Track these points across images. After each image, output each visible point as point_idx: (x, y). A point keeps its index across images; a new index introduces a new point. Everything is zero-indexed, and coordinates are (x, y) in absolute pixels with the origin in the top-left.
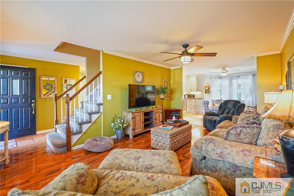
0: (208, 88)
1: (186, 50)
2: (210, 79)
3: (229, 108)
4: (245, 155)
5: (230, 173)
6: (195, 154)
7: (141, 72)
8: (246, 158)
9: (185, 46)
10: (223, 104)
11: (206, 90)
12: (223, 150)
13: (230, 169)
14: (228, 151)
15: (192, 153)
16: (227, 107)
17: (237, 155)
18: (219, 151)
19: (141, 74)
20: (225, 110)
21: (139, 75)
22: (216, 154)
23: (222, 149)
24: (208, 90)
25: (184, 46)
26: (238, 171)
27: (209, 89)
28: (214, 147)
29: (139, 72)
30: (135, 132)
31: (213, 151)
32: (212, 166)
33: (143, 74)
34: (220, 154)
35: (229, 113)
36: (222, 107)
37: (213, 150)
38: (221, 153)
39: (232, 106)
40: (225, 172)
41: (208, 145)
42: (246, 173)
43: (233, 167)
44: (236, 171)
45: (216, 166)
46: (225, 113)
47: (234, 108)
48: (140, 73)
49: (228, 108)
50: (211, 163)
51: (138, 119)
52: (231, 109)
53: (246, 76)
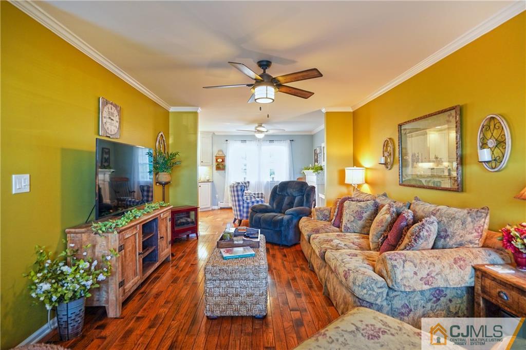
0: (221, 160)
1: (264, 72)
2: (226, 142)
3: (290, 195)
4: (460, 267)
5: (431, 307)
6: (373, 295)
7: (116, 106)
8: (462, 271)
9: (265, 63)
10: (278, 189)
11: (218, 165)
12: (430, 270)
13: (431, 299)
14: (437, 268)
15: (366, 294)
16: (286, 195)
17: (451, 270)
18: (423, 273)
19: (116, 113)
20: (283, 199)
21: (112, 114)
22: (421, 280)
23: (429, 268)
24: (223, 163)
25: (262, 63)
26: (442, 299)
27: (223, 161)
28: (416, 267)
29: (112, 104)
30: (124, 290)
31: (415, 276)
32: (403, 306)
33: (120, 112)
34: (426, 278)
35: (293, 203)
36: (277, 194)
37: (415, 273)
38: (428, 275)
39: (298, 191)
40: (424, 307)
41: (404, 267)
42: (453, 297)
43: (434, 294)
44: (439, 299)
45: (408, 304)
46: (295, 204)
47: (301, 194)
48: (114, 108)
49: (288, 195)
50: (400, 302)
51: (130, 248)
52: (296, 197)
53: (282, 142)
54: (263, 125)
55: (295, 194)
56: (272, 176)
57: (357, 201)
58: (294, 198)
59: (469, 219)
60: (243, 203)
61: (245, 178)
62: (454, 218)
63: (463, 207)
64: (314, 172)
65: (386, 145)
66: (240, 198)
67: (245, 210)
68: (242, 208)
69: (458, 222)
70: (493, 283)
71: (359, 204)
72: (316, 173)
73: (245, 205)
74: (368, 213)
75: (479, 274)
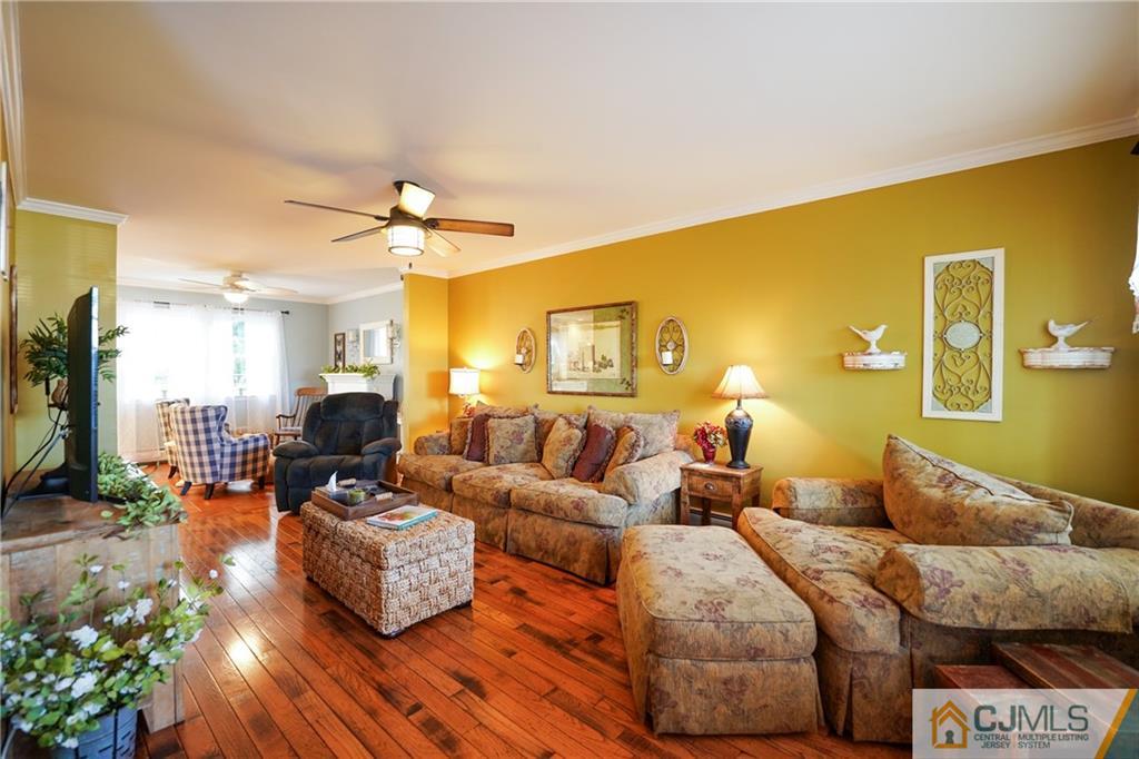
3: (352, 419)
4: (674, 470)
5: (652, 519)
8: (675, 474)
10: (322, 409)
17: (670, 474)
20: (336, 428)
35: (360, 434)
36: (321, 418)
42: (664, 504)
43: (654, 504)
44: (657, 508)
47: (376, 416)
49: (348, 420)
52: (364, 422)
53: (264, 313)
54: (244, 276)
55: (362, 417)
56: (240, 386)
57: (508, 417)
58: (361, 423)
59: (666, 423)
60: (222, 445)
61: (165, 392)
62: (650, 424)
63: (656, 413)
64: (365, 376)
65: (523, 337)
66: (214, 435)
67: (227, 460)
68: (217, 457)
69: (656, 427)
70: (700, 478)
71: (514, 421)
72: (369, 378)
73: (228, 450)
74: (529, 432)
75: (686, 473)
